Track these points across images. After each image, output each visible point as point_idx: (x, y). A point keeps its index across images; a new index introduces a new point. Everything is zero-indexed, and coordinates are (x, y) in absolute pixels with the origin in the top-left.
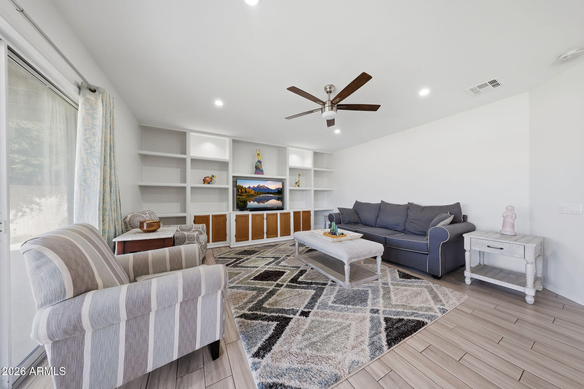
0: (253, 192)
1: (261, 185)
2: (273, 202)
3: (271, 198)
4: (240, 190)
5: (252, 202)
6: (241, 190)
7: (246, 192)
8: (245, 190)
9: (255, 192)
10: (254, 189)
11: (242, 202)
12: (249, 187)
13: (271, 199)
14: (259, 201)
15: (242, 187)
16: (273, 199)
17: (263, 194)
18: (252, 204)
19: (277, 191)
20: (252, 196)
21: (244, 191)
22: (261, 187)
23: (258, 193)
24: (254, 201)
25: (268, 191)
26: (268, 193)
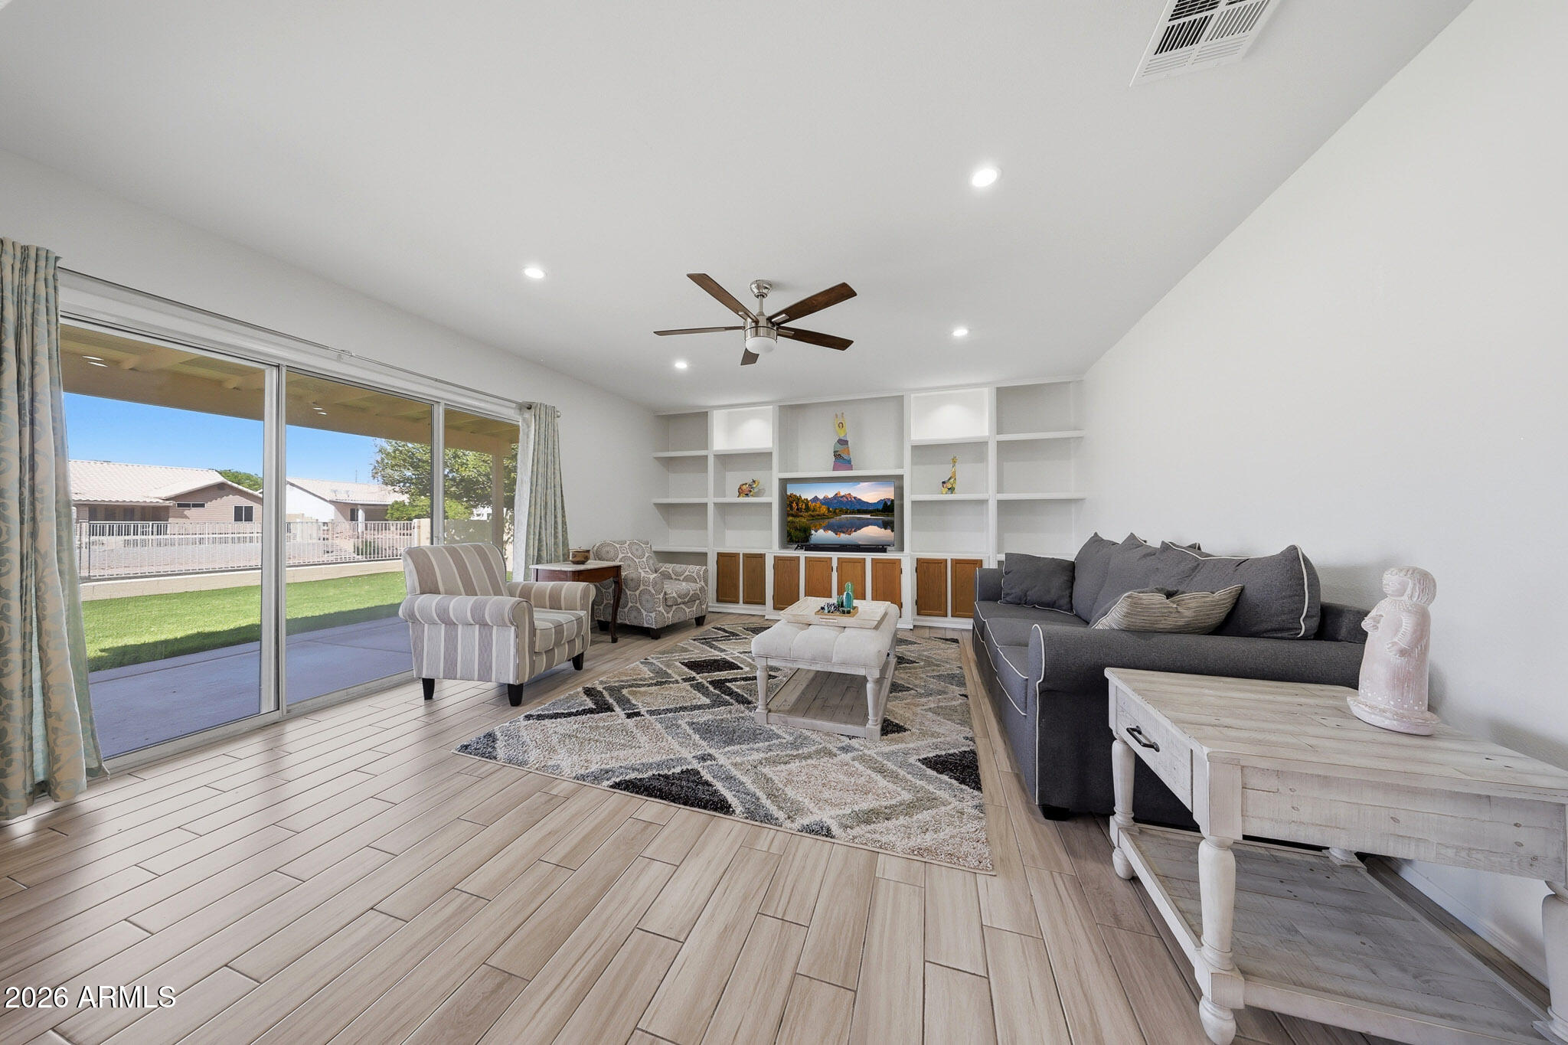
0: (824, 509)
1: (842, 494)
2: (872, 532)
3: (867, 523)
4: (794, 505)
5: (821, 531)
6: (797, 505)
7: (807, 509)
8: (807, 505)
9: (829, 509)
10: (826, 501)
11: (800, 530)
12: (816, 499)
13: (868, 526)
14: (838, 529)
15: (798, 499)
16: (871, 525)
17: (846, 513)
18: (820, 535)
19: (880, 507)
20: (822, 517)
21: (804, 506)
22: (842, 497)
23: (835, 512)
24: (826, 529)
25: (861, 507)
26: (860, 512)
